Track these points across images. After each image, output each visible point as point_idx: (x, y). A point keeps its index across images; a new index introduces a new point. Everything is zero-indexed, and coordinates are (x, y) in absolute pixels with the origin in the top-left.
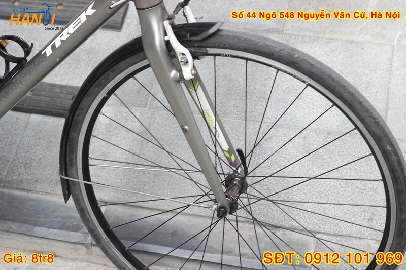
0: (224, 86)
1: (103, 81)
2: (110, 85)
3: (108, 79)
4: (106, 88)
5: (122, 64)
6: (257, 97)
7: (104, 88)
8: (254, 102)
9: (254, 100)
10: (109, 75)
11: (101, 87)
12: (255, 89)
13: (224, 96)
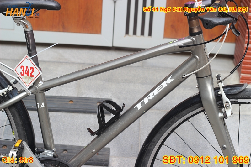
0: (181, 142)
1: (170, 123)
2: (174, 126)
3: (174, 121)
4: (171, 128)
5: (184, 112)
6: (202, 148)
7: (170, 128)
8: (201, 151)
9: (201, 150)
10: (175, 119)
11: (169, 127)
12: (200, 143)
13: (183, 148)
